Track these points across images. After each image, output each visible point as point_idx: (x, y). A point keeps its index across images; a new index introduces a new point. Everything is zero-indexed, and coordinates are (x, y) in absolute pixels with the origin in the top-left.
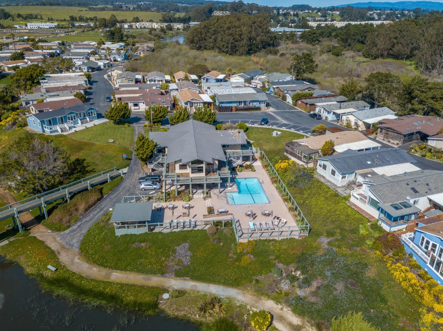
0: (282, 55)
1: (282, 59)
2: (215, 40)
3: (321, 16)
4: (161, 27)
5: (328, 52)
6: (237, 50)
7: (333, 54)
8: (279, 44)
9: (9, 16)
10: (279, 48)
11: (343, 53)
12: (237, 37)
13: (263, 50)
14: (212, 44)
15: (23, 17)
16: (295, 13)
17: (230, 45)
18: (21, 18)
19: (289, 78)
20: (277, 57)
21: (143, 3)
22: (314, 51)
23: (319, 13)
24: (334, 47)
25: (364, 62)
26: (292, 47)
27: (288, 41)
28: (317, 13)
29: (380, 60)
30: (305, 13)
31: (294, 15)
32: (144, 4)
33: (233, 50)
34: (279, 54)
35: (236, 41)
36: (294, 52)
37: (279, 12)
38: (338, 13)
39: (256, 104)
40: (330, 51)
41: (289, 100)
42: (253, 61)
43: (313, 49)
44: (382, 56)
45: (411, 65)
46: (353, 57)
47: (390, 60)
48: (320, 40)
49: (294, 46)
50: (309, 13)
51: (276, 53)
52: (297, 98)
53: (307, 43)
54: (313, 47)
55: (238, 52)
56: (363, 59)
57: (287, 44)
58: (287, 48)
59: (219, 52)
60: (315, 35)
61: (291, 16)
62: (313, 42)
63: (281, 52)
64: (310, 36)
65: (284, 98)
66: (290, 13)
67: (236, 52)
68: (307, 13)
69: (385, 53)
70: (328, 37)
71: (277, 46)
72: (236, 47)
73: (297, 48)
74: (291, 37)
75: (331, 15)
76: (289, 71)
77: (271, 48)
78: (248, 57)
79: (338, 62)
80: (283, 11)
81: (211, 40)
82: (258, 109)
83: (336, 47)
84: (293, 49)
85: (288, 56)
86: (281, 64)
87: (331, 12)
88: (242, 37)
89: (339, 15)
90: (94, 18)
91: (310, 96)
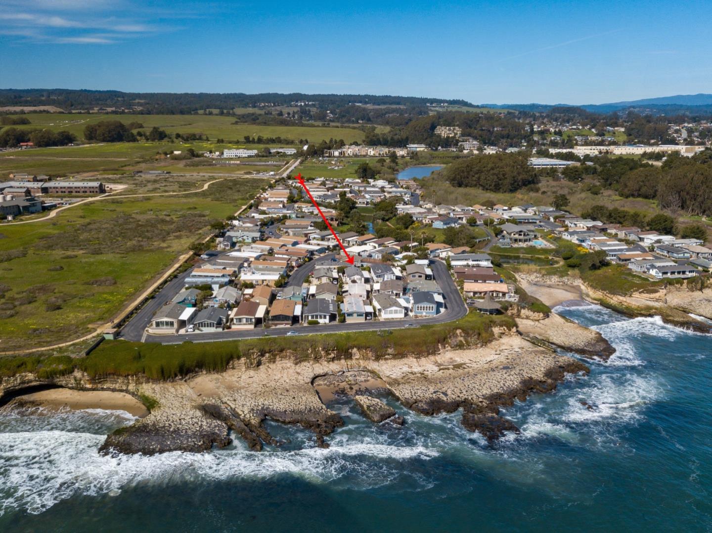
0: (544, 193)
1: (544, 196)
2: (479, 178)
3: (597, 135)
4: (380, 154)
5: (588, 190)
6: (501, 188)
7: (591, 193)
8: (539, 182)
9: (166, 136)
10: (540, 185)
11: (601, 192)
12: (501, 176)
13: (524, 187)
14: (475, 183)
15: (183, 138)
16: (557, 130)
17: (494, 184)
18: (180, 139)
19: (551, 209)
20: (539, 195)
21: (303, 104)
22: (575, 189)
23: (593, 130)
24: (595, 186)
25: (617, 200)
26: (553, 185)
27: (549, 178)
28: (590, 129)
29: (631, 199)
30: (572, 129)
31: (556, 133)
32: (305, 104)
33: (497, 188)
34: (540, 192)
35: (500, 180)
36: (555, 190)
37: (533, 129)
38: (623, 130)
39: (535, 221)
40: (590, 190)
41: (552, 220)
42: (518, 198)
43: (574, 187)
44: (633, 195)
45: (654, 203)
46: (609, 196)
47: (640, 199)
48: (583, 177)
49: (554, 183)
50: (579, 129)
51: (537, 190)
52: (555, 218)
53: (569, 181)
54: (575, 185)
55: (501, 190)
56: (618, 198)
57: (548, 181)
58: (548, 186)
59: (483, 190)
60: (577, 173)
61: (551, 134)
62: (576, 180)
63: (542, 190)
64: (572, 173)
65: (549, 219)
66: (548, 130)
67: (499, 189)
68: (574, 129)
69: (636, 193)
70: (593, 174)
71: (537, 183)
72: (498, 184)
73: (559, 186)
74: (551, 172)
75: (611, 133)
76: (551, 205)
77: (532, 185)
78: (513, 195)
79: (593, 200)
80: (539, 127)
81: (474, 178)
82: (536, 223)
83: (596, 186)
84: (554, 186)
85: (549, 193)
86: (544, 201)
87: (611, 129)
88: (506, 176)
89: (623, 132)
90: (276, 138)
91: (564, 217)
